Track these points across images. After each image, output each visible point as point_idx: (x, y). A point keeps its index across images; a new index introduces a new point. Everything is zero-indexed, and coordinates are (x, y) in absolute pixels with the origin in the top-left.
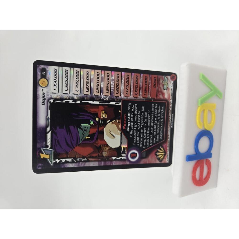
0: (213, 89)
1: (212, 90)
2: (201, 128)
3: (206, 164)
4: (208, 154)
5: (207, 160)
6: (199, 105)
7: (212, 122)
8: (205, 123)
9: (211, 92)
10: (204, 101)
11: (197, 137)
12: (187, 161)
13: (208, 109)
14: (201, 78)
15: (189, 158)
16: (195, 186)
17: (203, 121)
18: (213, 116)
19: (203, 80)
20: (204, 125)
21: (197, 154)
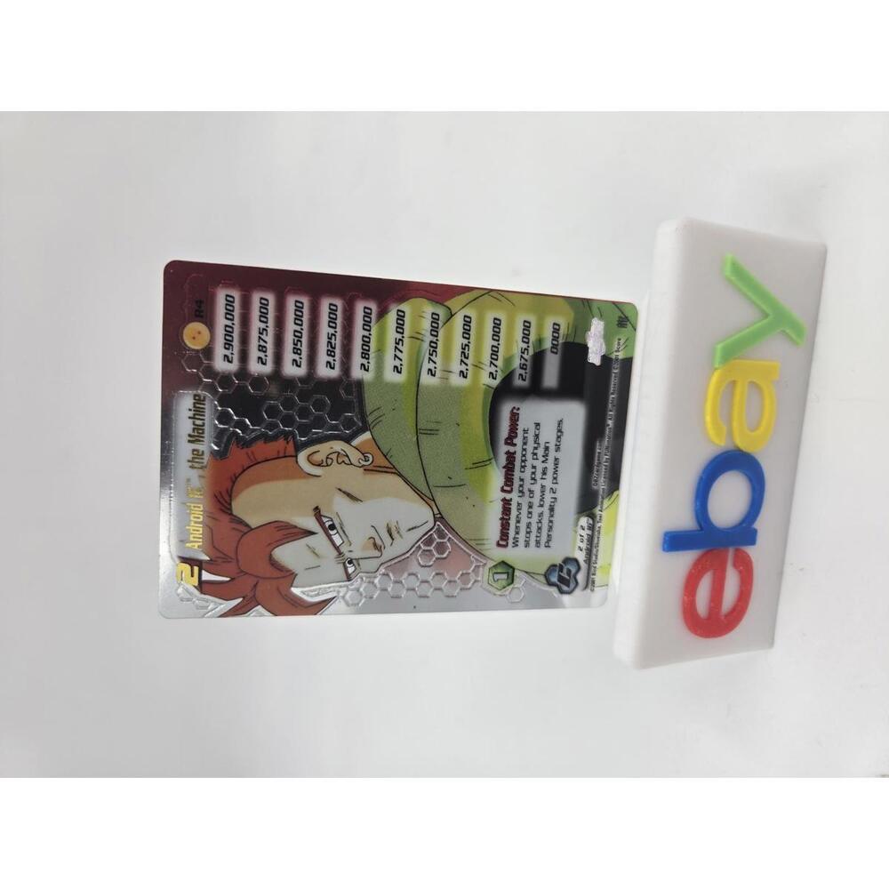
0: (768, 311)
1: (766, 315)
2: (720, 444)
3: (735, 566)
4: (745, 532)
5: (737, 550)
6: (717, 366)
7: (764, 423)
8: (735, 424)
9: (765, 321)
10: (734, 351)
12: (664, 550)
13: (749, 380)
14: (728, 271)
15: (674, 542)
16: (693, 635)
17: (729, 421)
18: (767, 402)
19: (733, 278)
20: (730, 434)
21: (702, 529)
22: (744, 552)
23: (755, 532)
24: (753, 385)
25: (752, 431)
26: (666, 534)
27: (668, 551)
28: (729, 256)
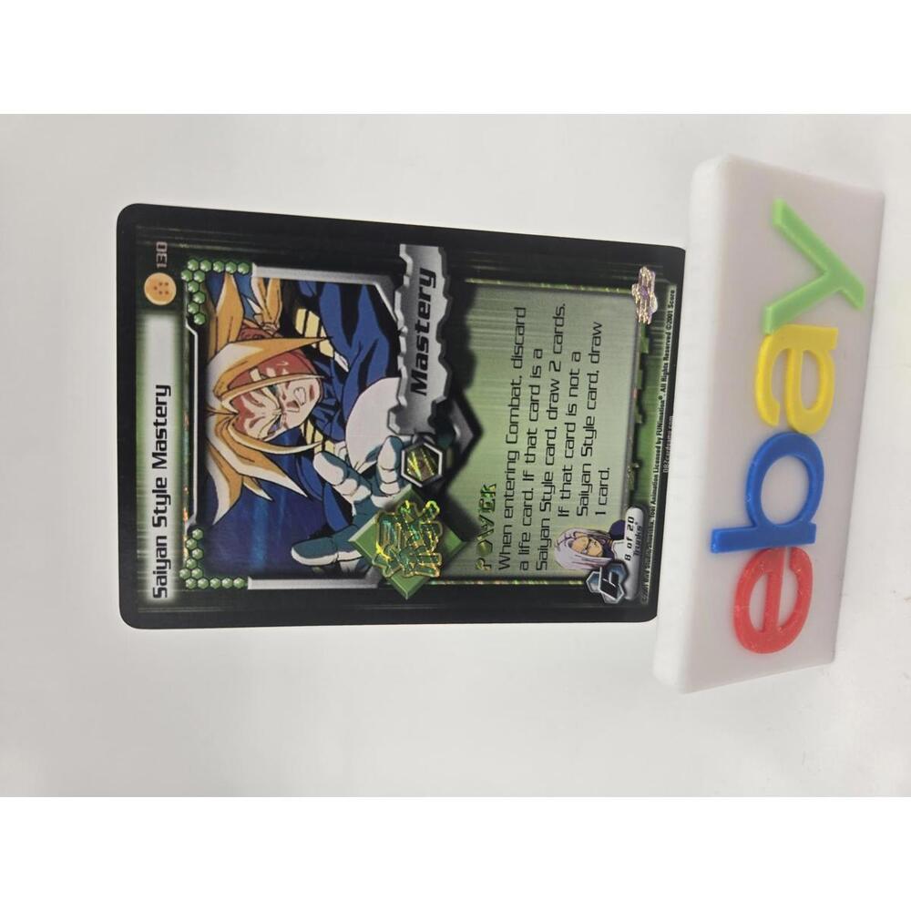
0: (826, 268)
1: (820, 272)
2: (772, 423)
3: (791, 567)
4: (802, 529)
5: (793, 550)
6: (768, 332)
7: (822, 399)
8: (790, 405)
9: (820, 280)
10: (785, 316)
11: (755, 459)
12: (712, 551)
13: (806, 349)
14: (778, 220)
15: (724, 541)
16: (747, 651)
17: (782, 397)
18: (825, 377)
19: (785, 227)
20: (784, 413)
21: (754, 524)
22: (802, 552)
23: (814, 527)
24: (808, 354)
25: (810, 408)
26: (715, 532)
27: (717, 552)
28: (779, 203)
